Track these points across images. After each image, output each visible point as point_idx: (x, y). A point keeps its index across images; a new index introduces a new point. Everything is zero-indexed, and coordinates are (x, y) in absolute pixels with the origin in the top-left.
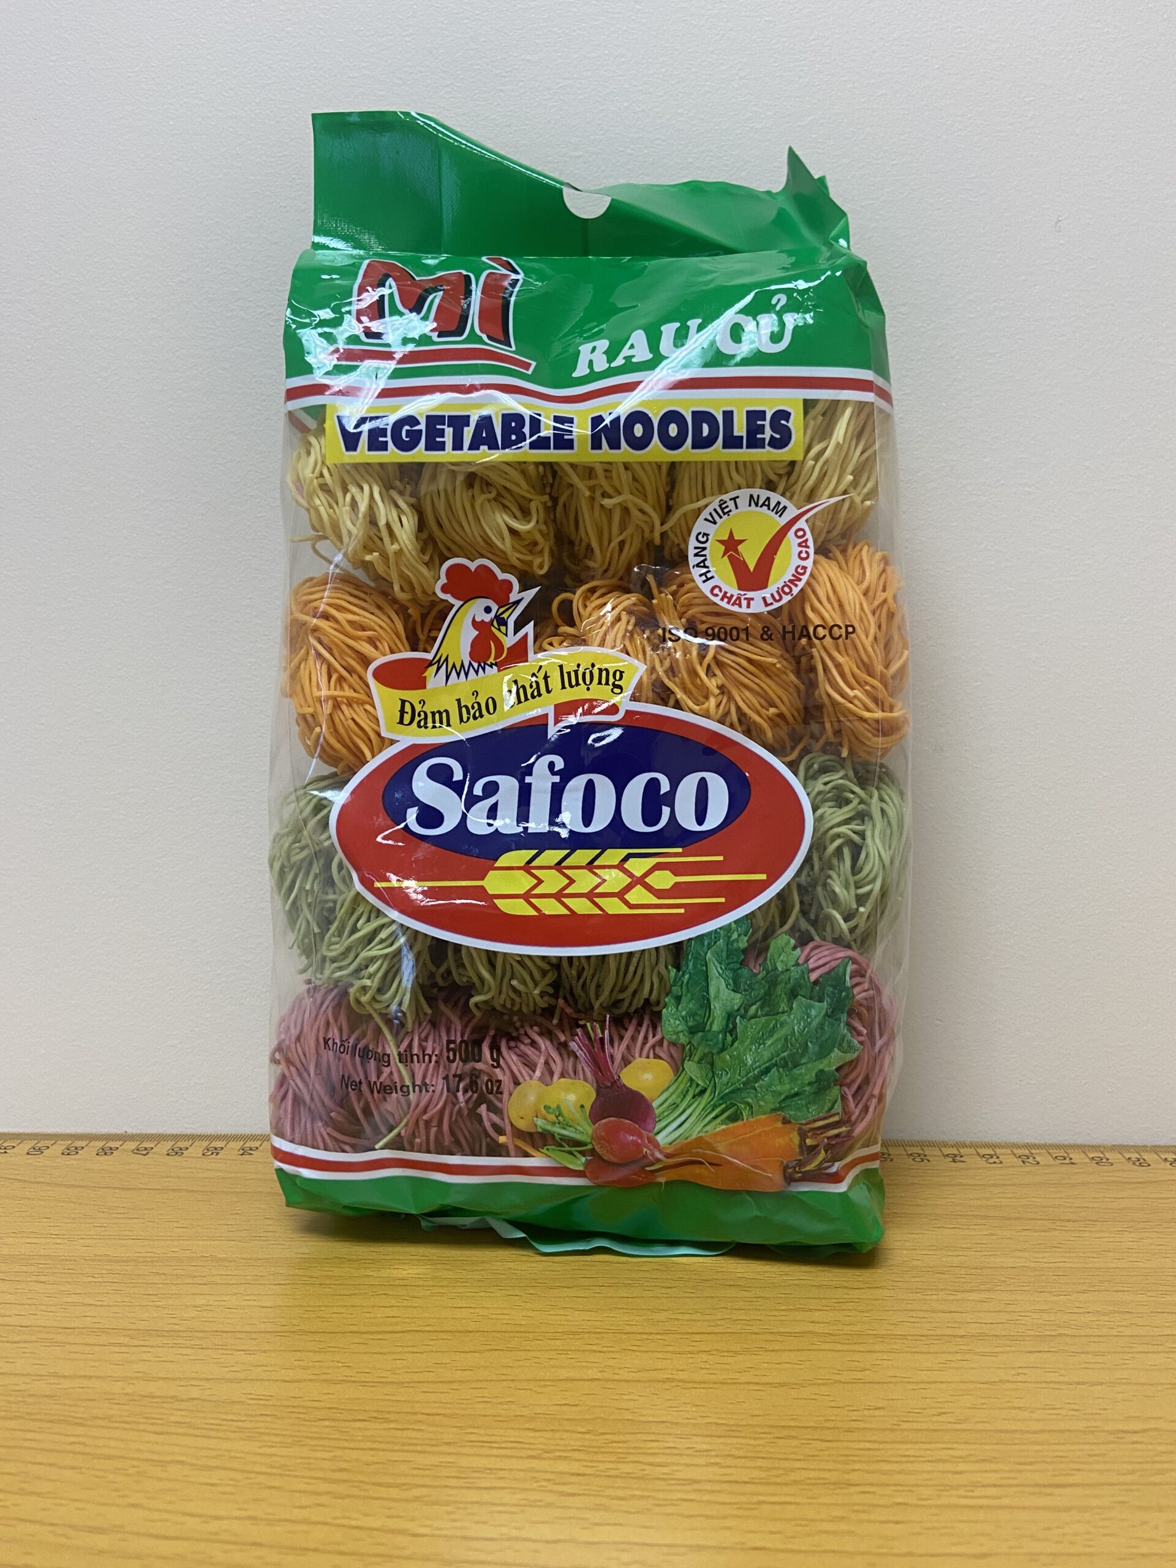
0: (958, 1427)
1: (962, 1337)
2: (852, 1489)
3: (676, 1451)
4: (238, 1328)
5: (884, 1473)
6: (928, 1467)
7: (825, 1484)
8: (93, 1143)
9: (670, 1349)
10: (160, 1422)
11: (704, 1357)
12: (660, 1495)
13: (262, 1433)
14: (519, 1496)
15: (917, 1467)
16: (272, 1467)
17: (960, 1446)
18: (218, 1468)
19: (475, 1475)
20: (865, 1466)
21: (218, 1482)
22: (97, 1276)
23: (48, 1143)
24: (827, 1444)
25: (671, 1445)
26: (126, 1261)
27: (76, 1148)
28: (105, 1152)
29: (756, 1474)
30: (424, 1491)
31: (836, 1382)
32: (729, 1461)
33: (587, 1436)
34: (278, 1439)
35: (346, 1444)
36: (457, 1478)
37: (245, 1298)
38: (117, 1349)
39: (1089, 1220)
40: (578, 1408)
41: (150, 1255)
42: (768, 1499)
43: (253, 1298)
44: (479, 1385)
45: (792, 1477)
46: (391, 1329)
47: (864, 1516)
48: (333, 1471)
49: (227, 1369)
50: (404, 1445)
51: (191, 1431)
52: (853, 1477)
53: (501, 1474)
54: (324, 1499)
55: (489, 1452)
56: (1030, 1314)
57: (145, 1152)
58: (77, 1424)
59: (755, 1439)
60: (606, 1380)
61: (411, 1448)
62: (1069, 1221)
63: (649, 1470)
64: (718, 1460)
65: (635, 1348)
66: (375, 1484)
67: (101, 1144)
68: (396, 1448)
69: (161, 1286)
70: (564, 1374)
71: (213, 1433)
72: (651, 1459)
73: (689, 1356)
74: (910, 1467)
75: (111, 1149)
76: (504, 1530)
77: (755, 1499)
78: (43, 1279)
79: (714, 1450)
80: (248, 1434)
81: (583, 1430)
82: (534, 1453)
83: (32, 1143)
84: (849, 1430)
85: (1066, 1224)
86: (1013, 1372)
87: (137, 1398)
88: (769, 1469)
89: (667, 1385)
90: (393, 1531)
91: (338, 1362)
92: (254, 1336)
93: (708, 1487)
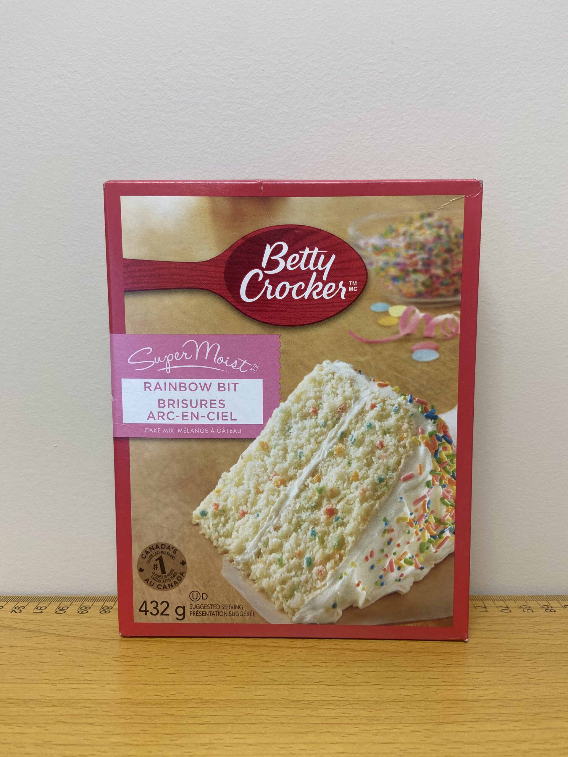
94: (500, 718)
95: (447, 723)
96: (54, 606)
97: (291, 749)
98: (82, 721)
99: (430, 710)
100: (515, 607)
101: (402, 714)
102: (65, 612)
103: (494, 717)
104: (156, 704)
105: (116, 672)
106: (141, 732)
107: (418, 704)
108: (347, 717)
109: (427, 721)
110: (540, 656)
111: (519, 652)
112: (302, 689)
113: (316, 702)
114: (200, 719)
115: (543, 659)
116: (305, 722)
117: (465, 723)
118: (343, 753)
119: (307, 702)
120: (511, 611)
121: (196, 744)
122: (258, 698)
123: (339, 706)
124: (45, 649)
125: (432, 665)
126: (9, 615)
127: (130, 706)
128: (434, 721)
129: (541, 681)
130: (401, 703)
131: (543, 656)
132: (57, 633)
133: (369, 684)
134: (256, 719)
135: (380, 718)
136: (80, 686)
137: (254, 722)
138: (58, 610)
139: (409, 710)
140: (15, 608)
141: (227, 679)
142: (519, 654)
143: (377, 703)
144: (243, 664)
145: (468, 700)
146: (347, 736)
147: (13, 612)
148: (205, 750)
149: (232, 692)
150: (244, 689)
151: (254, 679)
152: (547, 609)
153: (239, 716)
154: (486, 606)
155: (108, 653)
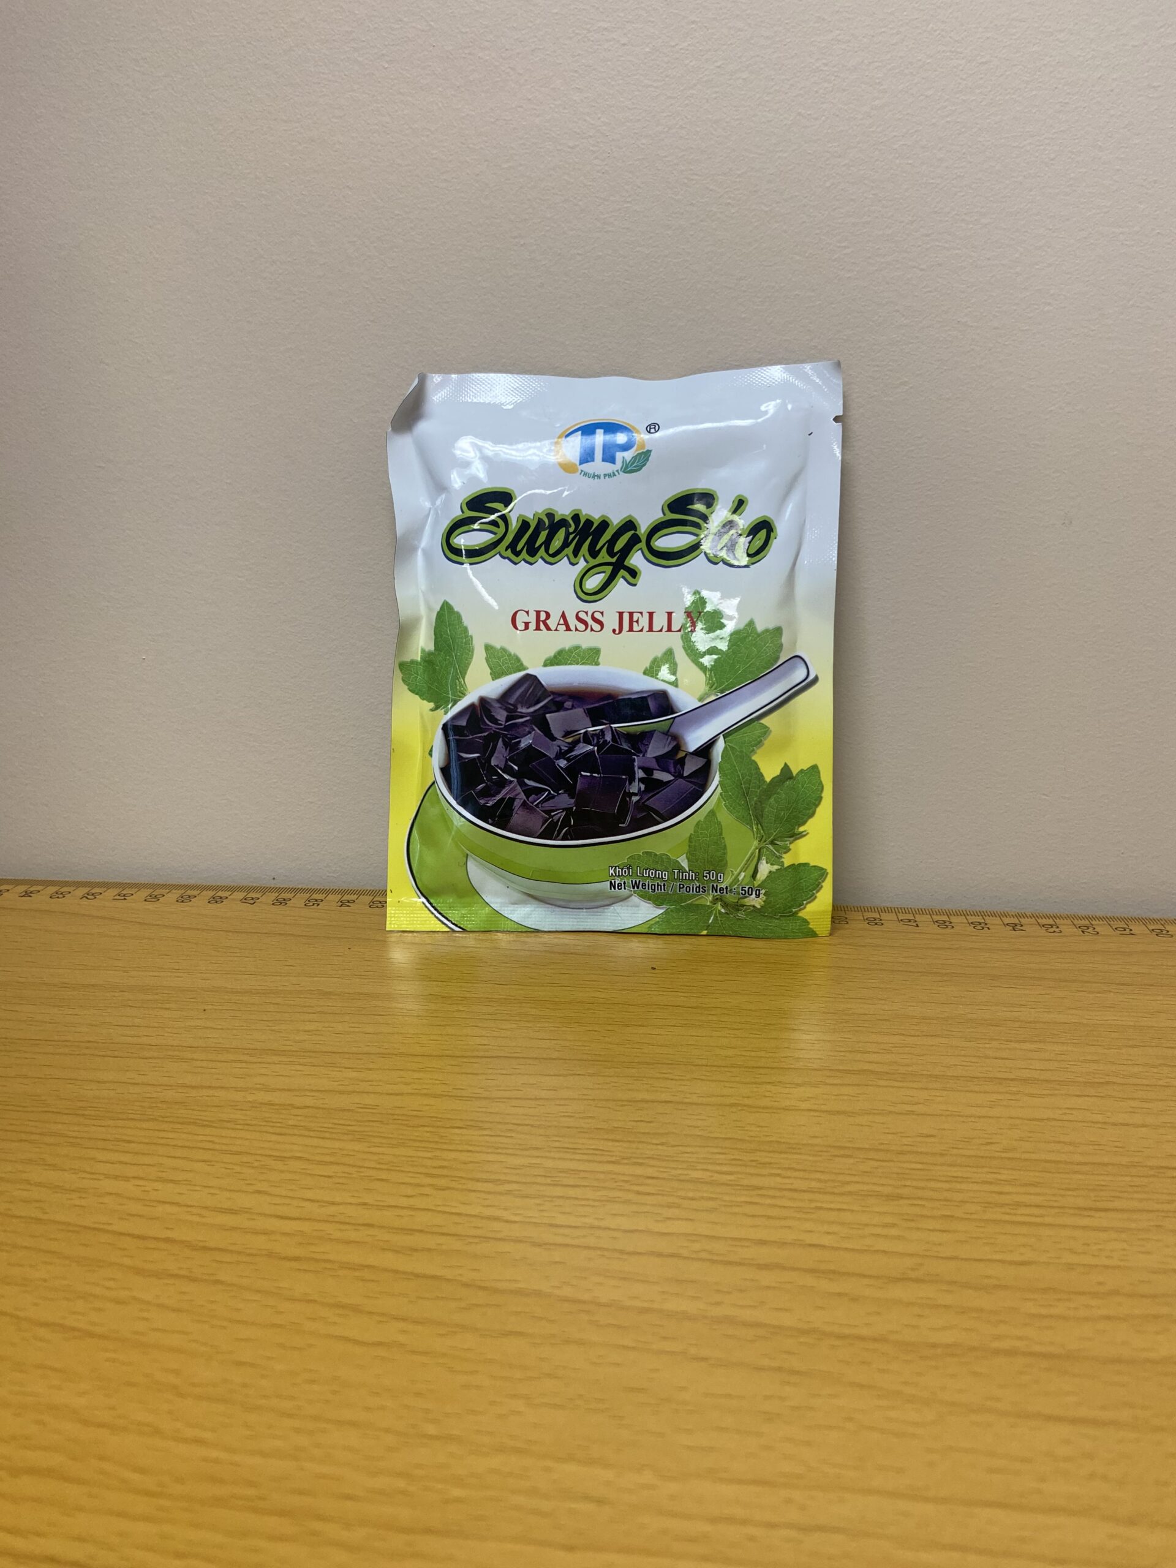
0: (1004, 1155)
1: (1012, 1080)
2: (902, 1202)
3: (740, 1163)
4: (346, 1050)
5: (933, 1189)
6: (976, 1187)
7: (877, 1196)
8: (204, 892)
9: (737, 1079)
10: (279, 1125)
11: (769, 1087)
12: (727, 1198)
13: (369, 1136)
14: (600, 1193)
15: (963, 1186)
16: (379, 1163)
17: (1006, 1172)
18: (332, 1163)
19: (561, 1175)
20: (915, 1183)
21: (333, 1174)
22: (216, 1004)
23: (164, 891)
24: (879, 1163)
25: (738, 1157)
26: (240, 992)
27: (189, 897)
28: (215, 900)
29: (814, 1184)
30: (515, 1187)
31: (891, 1112)
32: (789, 1173)
33: (660, 1147)
34: (384, 1141)
35: (445, 1147)
36: (545, 1176)
37: (350, 1025)
38: (239, 1065)
39: (1145, 985)
40: (652, 1125)
41: (263, 988)
42: (824, 1205)
43: (357, 1025)
44: (562, 1102)
45: (849, 1188)
46: (482, 1054)
47: (913, 1224)
48: (435, 1168)
49: (336, 1083)
50: (497, 1148)
51: (307, 1133)
52: (905, 1191)
53: (582, 1175)
54: (427, 1190)
55: (573, 1157)
56: (1080, 1064)
57: (252, 902)
58: (204, 1126)
59: (813, 1156)
60: (678, 1103)
61: (504, 1151)
62: (1123, 984)
63: (716, 1177)
64: (779, 1171)
65: (704, 1077)
66: (472, 1179)
67: (211, 893)
68: (490, 1151)
69: (275, 1014)
70: (640, 1096)
71: (327, 1135)
72: (718, 1168)
73: (754, 1086)
74: (958, 1186)
75: (221, 898)
76: (587, 1220)
77: (813, 1205)
78: (167, 1006)
79: (776, 1163)
80: (358, 1137)
81: (658, 1142)
82: (613, 1159)
83: (149, 891)
84: (902, 1153)
85: (1122, 987)
86: (1061, 1112)
87: (258, 1106)
88: (826, 1181)
89: (734, 1109)
90: (489, 1218)
91: (436, 1080)
92: (360, 1056)
93: (771, 1193)
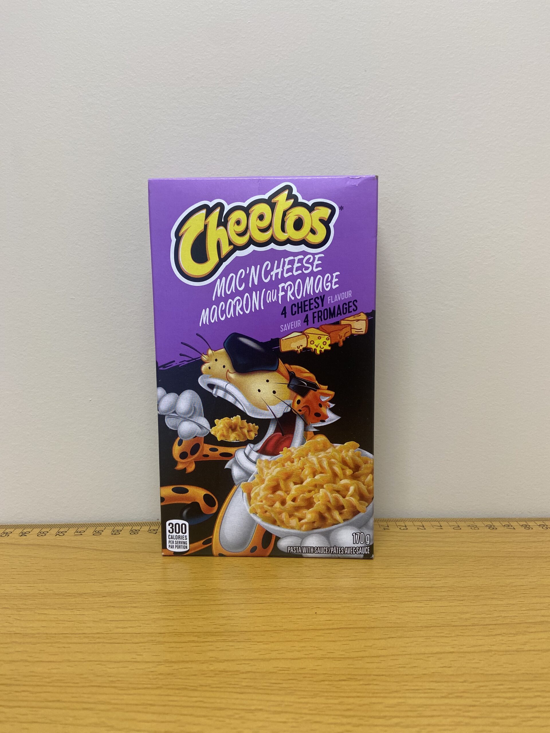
94: (449, 599)
95: (408, 601)
96: (91, 530)
97: (291, 618)
98: (128, 606)
99: (395, 594)
100: (465, 526)
101: (374, 596)
102: (101, 534)
103: (444, 598)
104: (184, 593)
105: (149, 573)
106: (174, 611)
107: (387, 590)
108: (332, 598)
109: (393, 600)
110: (483, 559)
111: (466, 556)
112: (296, 581)
113: (308, 589)
114: (220, 601)
115: (485, 561)
116: (300, 601)
117: (421, 601)
118: (330, 620)
119: (301, 589)
120: (461, 529)
121: (218, 617)
122: (263, 587)
123: (326, 591)
124: (89, 560)
125: (398, 565)
126: (54, 537)
127: (165, 594)
128: (398, 601)
129: (482, 575)
130: (373, 589)
131: (485, 558)
132: (97, 549)
133: (348, 577)
134: (262, 601)
135: (357, 599)
136: (122, 583)
137: (261, 602)
138: (94, 533)
139: (379, 593)
140: (59, 533)
141: (238, 576)
142: (465, 557)
143: (355, 589)
144: (250, 566)
145: (424, 587)
146: (332, 610)
147: (57, 535)
148: (226, 621)
149: (243, 584)
150: (251, 582)
151: (259, 575)
152: (490, 527)
153: (250, 599)
154: (442, 525)
155: (141, 561)
